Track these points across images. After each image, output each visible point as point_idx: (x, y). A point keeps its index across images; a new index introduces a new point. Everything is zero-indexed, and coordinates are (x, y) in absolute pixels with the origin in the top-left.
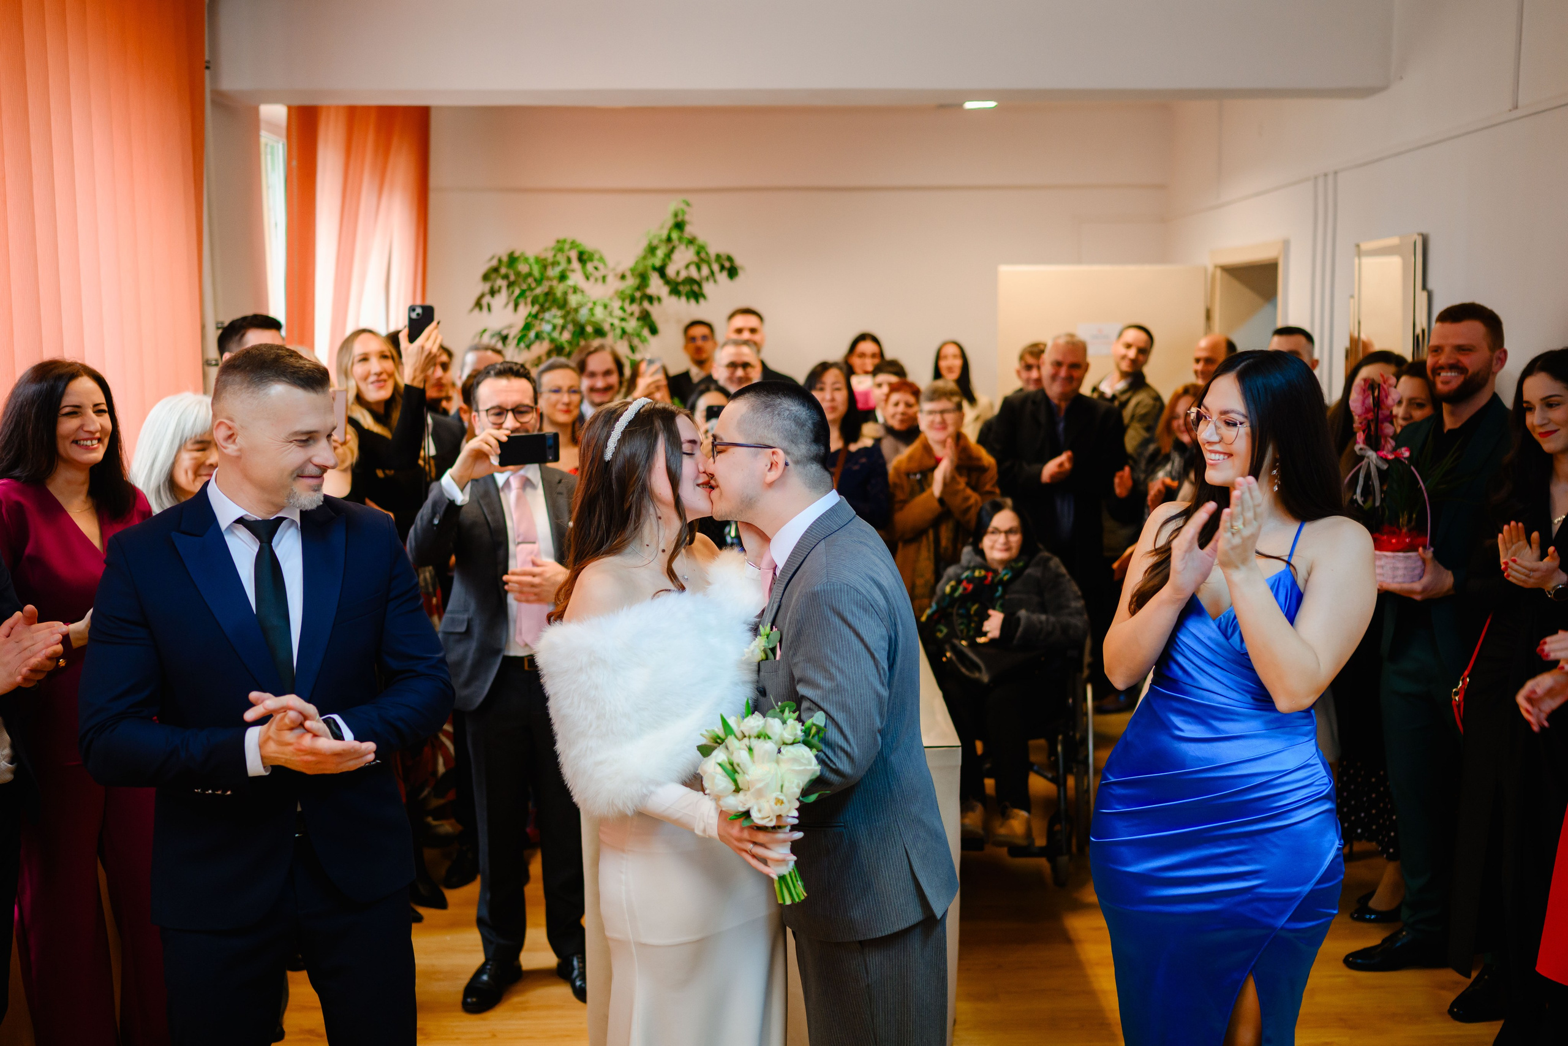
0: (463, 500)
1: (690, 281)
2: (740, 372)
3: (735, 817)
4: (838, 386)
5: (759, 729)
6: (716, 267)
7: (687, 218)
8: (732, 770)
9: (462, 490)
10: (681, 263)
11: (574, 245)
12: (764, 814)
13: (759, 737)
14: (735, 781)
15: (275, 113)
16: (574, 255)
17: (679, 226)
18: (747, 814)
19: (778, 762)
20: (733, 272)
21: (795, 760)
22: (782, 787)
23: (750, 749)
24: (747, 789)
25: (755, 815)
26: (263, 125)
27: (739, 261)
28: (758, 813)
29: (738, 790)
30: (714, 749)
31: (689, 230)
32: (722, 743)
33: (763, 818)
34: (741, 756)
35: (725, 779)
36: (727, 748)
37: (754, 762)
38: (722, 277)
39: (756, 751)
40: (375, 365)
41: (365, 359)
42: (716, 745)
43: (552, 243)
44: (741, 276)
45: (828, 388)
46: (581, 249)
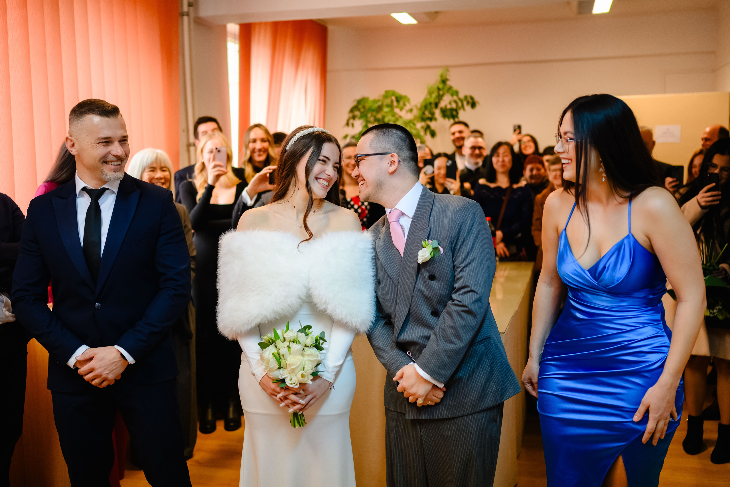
0: (250, 204)
1: (452, 110)
2: (477, 152)
3: (276, 381)
4: (506, 154)
5: (294, 338)
6: (465, 103)
7: (448, 77)
8: (278, 357)
9: (251, 199)
10: (446, 102)
11: (393, 93)
12: (293, 381)
13: (293, 342)
14: (280, 364)
15: (233, 28)
16: (394, 98)
17: (444, 81)
18: (283, 381)
19: (303, 355)
20: (473, 105)
21: (311, 355)
22: (304, 368)
23: (289, 347)
24: (285, 368)
25: (288, 382)
26: (229, 35)
27: (476, 99)
28: (290, 381)
29: (280, 368)
30: (269, 346)
31: (449, 83)
32: (273, 343)
33: (292, 384)
34: (283, 350)
35: (275, 361)
36: (276, 346)
37: (290, 354)
38: (468, 108)
39: (292, 349)
40: (258, 145)
41: (255, 141)
42: (269, 343)
43: (383, 93)
44: (478, 107)
45: (501, 156)
46: (397, 95)
